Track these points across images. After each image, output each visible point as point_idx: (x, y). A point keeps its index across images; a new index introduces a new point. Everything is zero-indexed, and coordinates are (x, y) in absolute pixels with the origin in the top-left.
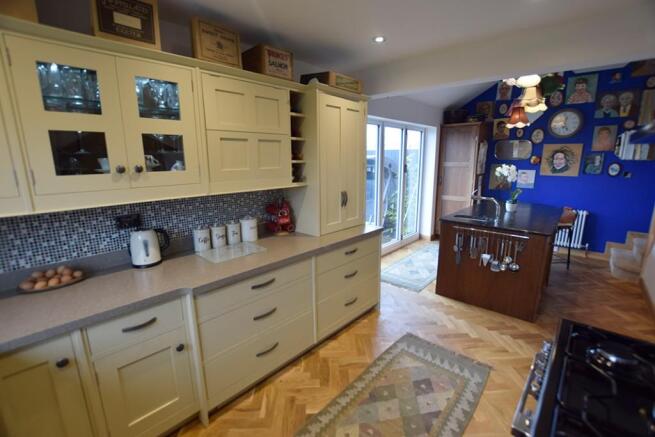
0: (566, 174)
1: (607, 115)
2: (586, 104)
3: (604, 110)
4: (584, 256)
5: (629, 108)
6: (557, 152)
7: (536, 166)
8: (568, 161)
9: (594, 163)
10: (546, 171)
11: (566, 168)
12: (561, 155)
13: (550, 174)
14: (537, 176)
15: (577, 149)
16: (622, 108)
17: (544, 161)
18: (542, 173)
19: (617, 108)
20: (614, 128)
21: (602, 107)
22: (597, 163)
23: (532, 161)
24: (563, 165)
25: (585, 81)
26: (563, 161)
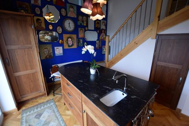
0: (73, 47)
1: (81, 24)
3: (80, 21)
5: (86, 22)
6: (68, 38)
7: (62, 45)
8: (73, 42)
9: (80, 42)
10: (66, 47)
11: (73, 45)
12: (70, 39)
13: (68, 48)
14: (63, 49)
16: (84, 22)
17: (64, 42)
18: (65, 48)
19: (83, 22)
21: (79, 21)
22: (81, 43)
23: (60, 42)
24: (72, 44)
25: (72, 7)
26: (71, 42)
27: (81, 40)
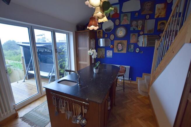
0: (122, 52)
1: (134, 29)
2: (127, 24)
3: (133, 27)
4: (130, 83)
5: (141, 26)
6: (119, 43)
7: (112, 49)
8: (122, 47)
9: (131, 48)
10: (116, 51)
11: (122, 50)
12: (120, 45)
14: (113, 53)
15: (125, 42)
16: (139, 27)
17: (115, 47)
18: (114, 52)
19: (137, 27)
20: (137, 34)
21: (133, 26)
22: (132, 48)
23: (111, 47)
24: (121, 49)
25: (126, 15)
26: (121, 47)
27: (132, 46)
